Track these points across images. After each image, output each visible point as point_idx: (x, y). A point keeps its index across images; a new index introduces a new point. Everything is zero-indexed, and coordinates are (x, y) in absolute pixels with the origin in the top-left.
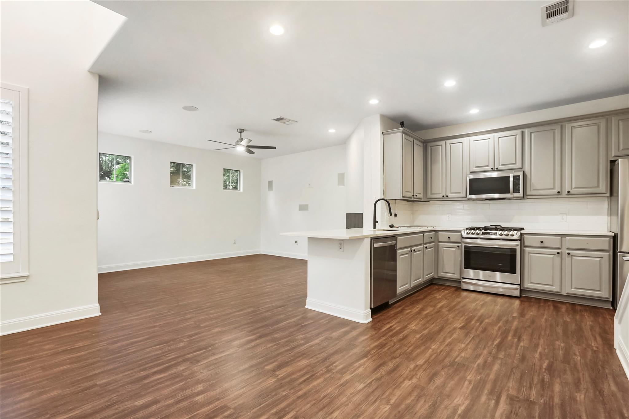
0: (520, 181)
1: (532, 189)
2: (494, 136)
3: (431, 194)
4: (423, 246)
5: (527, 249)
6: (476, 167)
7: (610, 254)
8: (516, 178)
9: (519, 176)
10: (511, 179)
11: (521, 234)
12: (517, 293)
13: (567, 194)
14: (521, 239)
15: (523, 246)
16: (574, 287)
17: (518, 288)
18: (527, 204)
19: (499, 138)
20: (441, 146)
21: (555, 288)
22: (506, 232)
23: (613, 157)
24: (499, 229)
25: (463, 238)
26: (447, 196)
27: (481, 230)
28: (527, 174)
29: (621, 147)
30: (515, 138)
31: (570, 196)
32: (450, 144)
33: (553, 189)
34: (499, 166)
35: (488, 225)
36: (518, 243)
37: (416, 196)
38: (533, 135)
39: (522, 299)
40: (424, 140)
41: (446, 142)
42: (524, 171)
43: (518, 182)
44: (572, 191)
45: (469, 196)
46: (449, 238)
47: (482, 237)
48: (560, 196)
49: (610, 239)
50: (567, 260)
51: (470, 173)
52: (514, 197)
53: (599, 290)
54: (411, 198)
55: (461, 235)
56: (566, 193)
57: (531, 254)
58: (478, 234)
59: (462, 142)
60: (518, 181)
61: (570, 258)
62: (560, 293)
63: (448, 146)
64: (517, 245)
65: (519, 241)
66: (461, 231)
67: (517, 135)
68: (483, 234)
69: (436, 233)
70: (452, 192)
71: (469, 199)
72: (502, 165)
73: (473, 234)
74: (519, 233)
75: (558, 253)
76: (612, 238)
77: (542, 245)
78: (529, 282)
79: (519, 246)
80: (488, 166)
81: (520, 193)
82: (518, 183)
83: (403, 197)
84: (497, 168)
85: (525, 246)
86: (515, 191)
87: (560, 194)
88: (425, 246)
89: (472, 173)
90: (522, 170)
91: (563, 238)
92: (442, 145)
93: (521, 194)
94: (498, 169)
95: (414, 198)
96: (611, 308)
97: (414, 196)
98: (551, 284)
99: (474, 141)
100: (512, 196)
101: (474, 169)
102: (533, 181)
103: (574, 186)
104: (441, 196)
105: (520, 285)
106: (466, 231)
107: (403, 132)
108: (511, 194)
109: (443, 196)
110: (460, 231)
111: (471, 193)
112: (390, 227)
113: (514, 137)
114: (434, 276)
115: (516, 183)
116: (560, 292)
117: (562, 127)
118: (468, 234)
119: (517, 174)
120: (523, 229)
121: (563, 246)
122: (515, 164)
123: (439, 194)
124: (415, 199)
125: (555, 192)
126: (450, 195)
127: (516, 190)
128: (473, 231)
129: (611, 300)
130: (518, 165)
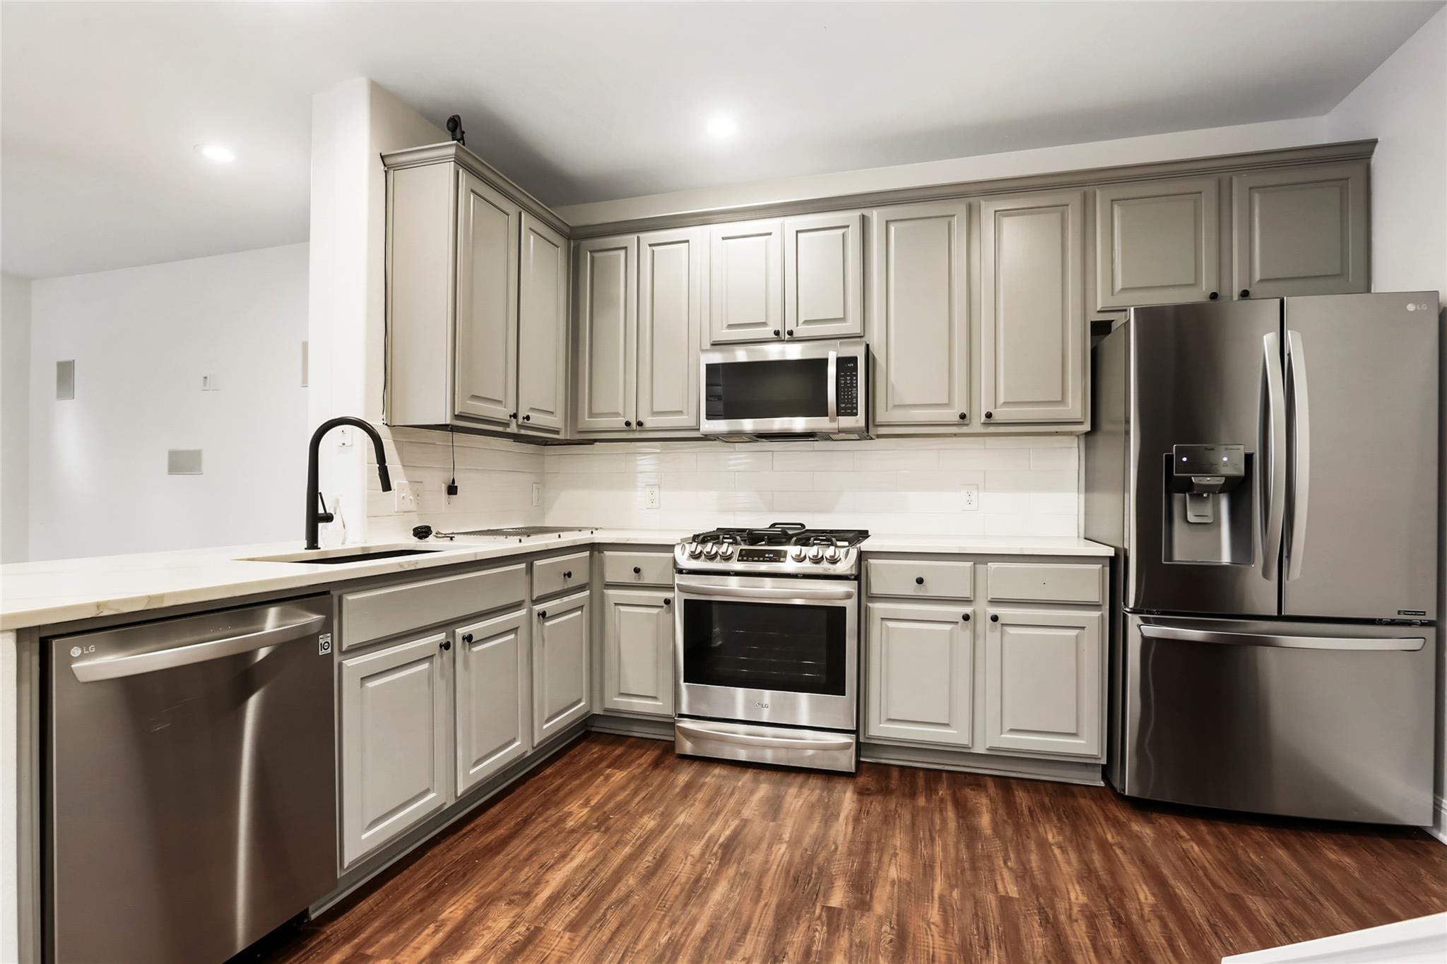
0: (856, 376)
1: (890, 405)
2: (783, 225)
3: (591, 415)
4: (531, 611)
5: (878, 608)
6: (730, 326)
7: (1102, 615)
8: (846, 365)
9: (854, 359)
10: (832, 370)
11: (861, 556)
12: (846, 762)
13: (984, 424)
14: (859, 576)
15: (865, 595)
16: (1007, 727)
17: (852, 743)
18: (878, 456)
19: (797, 232)
20: (622, 253)
21: (954, 735)
22: (815, 548)
23: (1099, 312)
24: (795, 539)
25: (680, 571)
26: (640, 424)
27: (735, 543)
28: (876, 356)
29: (1118, 286)
30: (843, 234)
31: (992, 429)
32: (650, 245)
33: (947, 405)
34: (797, 326)
35: (760, 522)
36: (850, 587)
37: (528, 418)
38: (892, 228)
39: (861, 780)
40: (572, 228)
41: (638, 238)
42: (868, 346)
43: (852, 379)
44: (1000, 414)
45: (710, 426)
46: (637, 571)
47: (740, 566)
48: (964, 430)
49: (1103, 566)
50: (991, 636)
51: (713, 345)
52: (840, 431)
53: (1074, 732)
54: (507, 425)
55: (675, 562)
56: (983, 418)
57: (891, 624)
58: (727, 558)
59: (688, 241)
60: (852, 376)
61: (998, 634)
62: (969, 748)
63: (646, 252)
64: (849, 596)
65: (855, 579)
66: (674, 546)
67: (848, 226)
68: (744, 556)
69: (596, 553)
70: (654, 410)
71: (706, 438)
72: (806, 322)
73: (711, 558)
74: (853, 553)
75: (966, 618)
76: (1108, 561)
77: (921, 592)
78: (883, 718)
79: (855, 599)
80: (764, 324)
81: (856, 414)
82: (852, 383)
83: (458, 417)
84: (791, 333)
85: (870, 597)
86: (843, 408)
87: (966, 421)
88: (539, 608)
89: (716, 344)
90: (863, 339)
91: (980, 567)
92: (625, 248)
93: (858, 421)
94: (795, 335)
95: (519, 426)
96: (1102, 784)
97: (515, 416)
98: (946, 722)
99: (723, 239)
100: (834, 426)
101: (723, 331)
102: (892, 377)
103: (1001, 399)
104: (619, 422)
105: (856, 732)
106: (687, 546)
107: (459, 162)
108: (832, 420)
109: (628, 424)
110: (669, 548)
111: (711, 415)
112: (415, 535)
113: (841, 231)
114: (588, 712)
115: (846, 383)
116: (970, 746)
117: (970, 208)
118: (695, 556)
119: (848, 351)
120: (864, 534)
121: (980, 593)
122: (843, 319)
123: (617, 414)
124: (523, 432)
125: (952, 415)
126: (650, 422)
127: (846, 406)
128: (709, 547)
129: (1104, 761)
130: (852, 326)
